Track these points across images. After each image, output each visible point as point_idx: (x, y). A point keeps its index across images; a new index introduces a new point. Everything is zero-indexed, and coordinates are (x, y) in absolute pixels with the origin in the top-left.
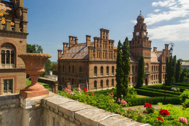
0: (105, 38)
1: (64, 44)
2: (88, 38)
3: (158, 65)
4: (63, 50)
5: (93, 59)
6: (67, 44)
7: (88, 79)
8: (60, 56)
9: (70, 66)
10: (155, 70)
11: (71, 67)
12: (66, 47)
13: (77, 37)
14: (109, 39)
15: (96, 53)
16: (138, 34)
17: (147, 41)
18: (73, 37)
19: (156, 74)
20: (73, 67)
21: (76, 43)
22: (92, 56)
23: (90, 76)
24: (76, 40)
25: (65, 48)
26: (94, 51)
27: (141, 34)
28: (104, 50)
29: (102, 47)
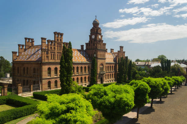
0: (59, 41)
1: (19, 45)
2: (43, 41)
3: (114, 65)
4: (18, 52)
5: (46, 61)
6: (23, 46)
7: (41, 80)
8: (15, 58)
9: (24, 68)
10: (110, 69)
11: (26, 69)
12: (22, 49)
13: (33, 39)
14: (63, 42)
15: (49, 55)
16: (93, 37)
17: (102, 43)
18: (29, 39)
19: (111, 73)
20: (28, 68)
21: (32, 44)
22: (45, 57)
23: (43, 77)
24: (33, 41)
25: (20, 50)
26: (47, 53)
27: (96, 37)
28: (59, 52)
29: (56, 49)
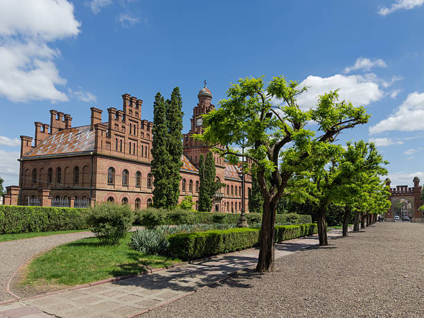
0: (134, 115)
1: (37, 124)
2: (96, 114)
5: (106, 152)
6: (45, 126)
8: (26, 150)
10: (232, 193)
12: (43, 132)
13: (69, 115)
14: (142, 119)
15: (113, 141)
16: (200, 122)
18: (60, 114)
20: (59, 169)
21: (67, 126)
22: (104, 144)
23: (98, 186)
25: (40, 135)
26: (109, 136)
28: (131, 137)
29: (127, 131)
